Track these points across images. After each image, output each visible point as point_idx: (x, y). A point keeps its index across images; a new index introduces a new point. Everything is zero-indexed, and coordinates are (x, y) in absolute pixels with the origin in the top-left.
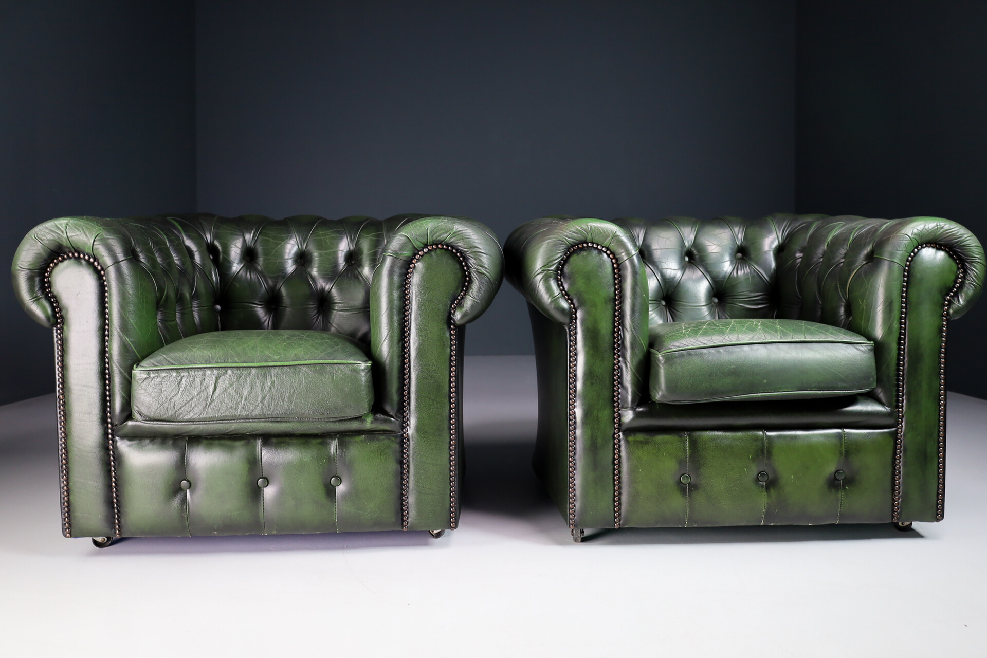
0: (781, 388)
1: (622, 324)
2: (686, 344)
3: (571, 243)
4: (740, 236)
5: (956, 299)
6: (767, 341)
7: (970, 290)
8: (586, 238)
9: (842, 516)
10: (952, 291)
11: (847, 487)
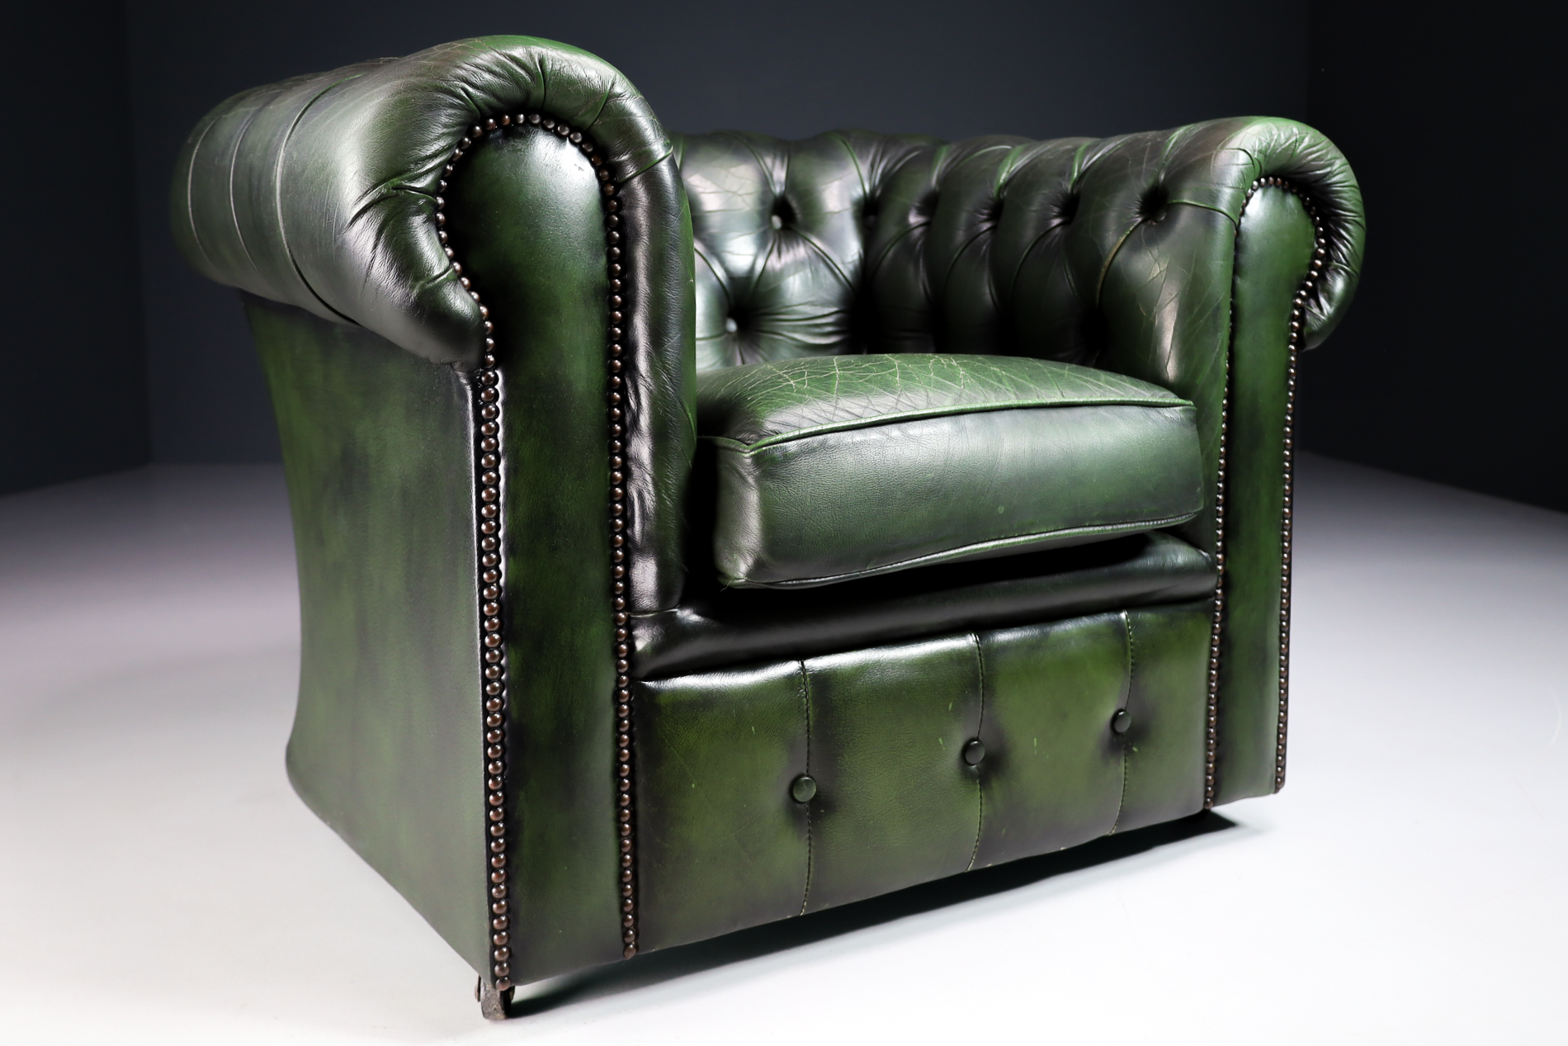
0: (1032, 525)
1: (630, 368)
2: (815, 417)
3: (482, 105)
4: (779, 174)
5: (1312, 302)
6: (988, 405)
7: (1339, 285)
8: (528, 94)
9: (1123, 816)
10: (1305, 287)
11: (1135, 749)
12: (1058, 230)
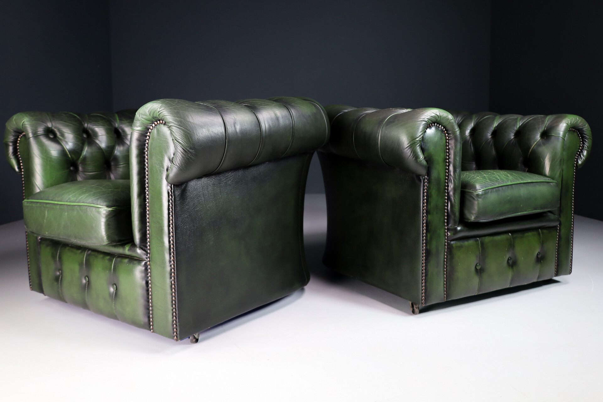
1: (450, 175)
3: (429, 123)
5: (579, 157)
7: (585, 153)
8: (437, 120)
9: (539, 277)
10: (577, 154)
11: (542, 261)
12: (513, 140)
